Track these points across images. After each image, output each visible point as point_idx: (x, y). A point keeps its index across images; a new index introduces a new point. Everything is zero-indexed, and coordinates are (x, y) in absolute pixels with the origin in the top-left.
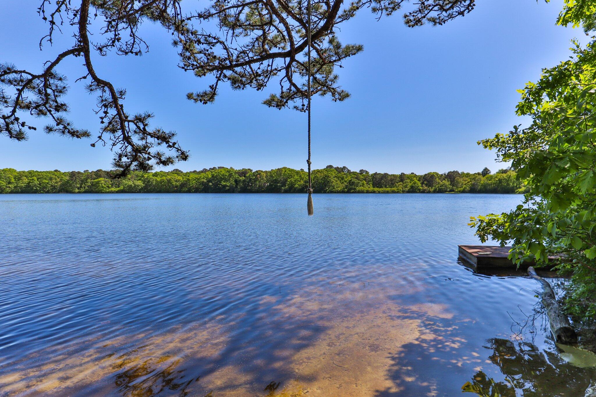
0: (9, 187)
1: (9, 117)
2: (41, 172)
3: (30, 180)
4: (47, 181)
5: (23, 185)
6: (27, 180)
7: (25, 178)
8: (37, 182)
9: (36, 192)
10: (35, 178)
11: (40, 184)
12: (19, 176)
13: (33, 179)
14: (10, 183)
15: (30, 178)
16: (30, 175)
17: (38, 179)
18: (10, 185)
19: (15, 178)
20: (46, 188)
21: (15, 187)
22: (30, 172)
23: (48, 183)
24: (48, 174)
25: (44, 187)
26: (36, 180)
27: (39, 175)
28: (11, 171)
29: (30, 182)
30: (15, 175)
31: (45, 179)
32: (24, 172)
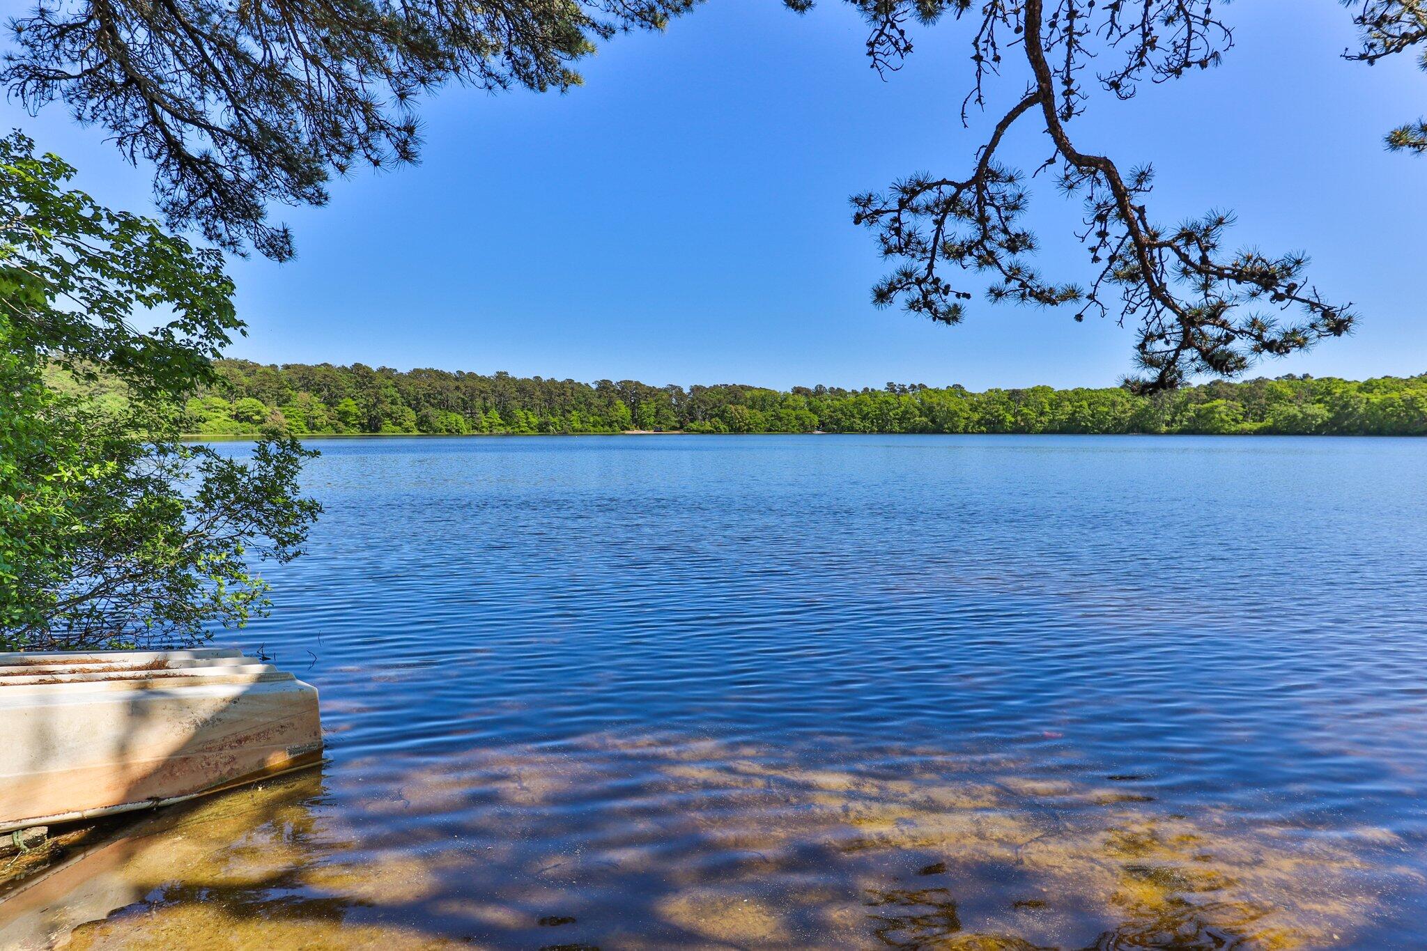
0: (1041, 422)
1: (925, 280)
2: (1096, 391)
3: (1076, 407)
4: (1106, 410)
5: (1063, 417)
6: (1070, 408)
7: (1067, 403)
8: (1087, 411)
9: (1085, 431)
10: (1085, 403)
11: (1093, 416)
12: (1059, 399)
13: (1081, 406)
14: (1042, 414)
15: (1076, 404)
16: (1076, 398)
17: (1089, 405)
18: (1042, 418)
19: (1051, 405)
20: (1104, 423)
21: (1050, 421)
22: (1076, 392)
23: (1107, 413)
24: (1109, 395)
25: (1101, 422)
26: (1087, 407)
27: (1092, 397)
28: (1045, 390)
29: (1075, 412)
30: (1052, 399)
31: (1104, 405)
32: (1066, 392)
